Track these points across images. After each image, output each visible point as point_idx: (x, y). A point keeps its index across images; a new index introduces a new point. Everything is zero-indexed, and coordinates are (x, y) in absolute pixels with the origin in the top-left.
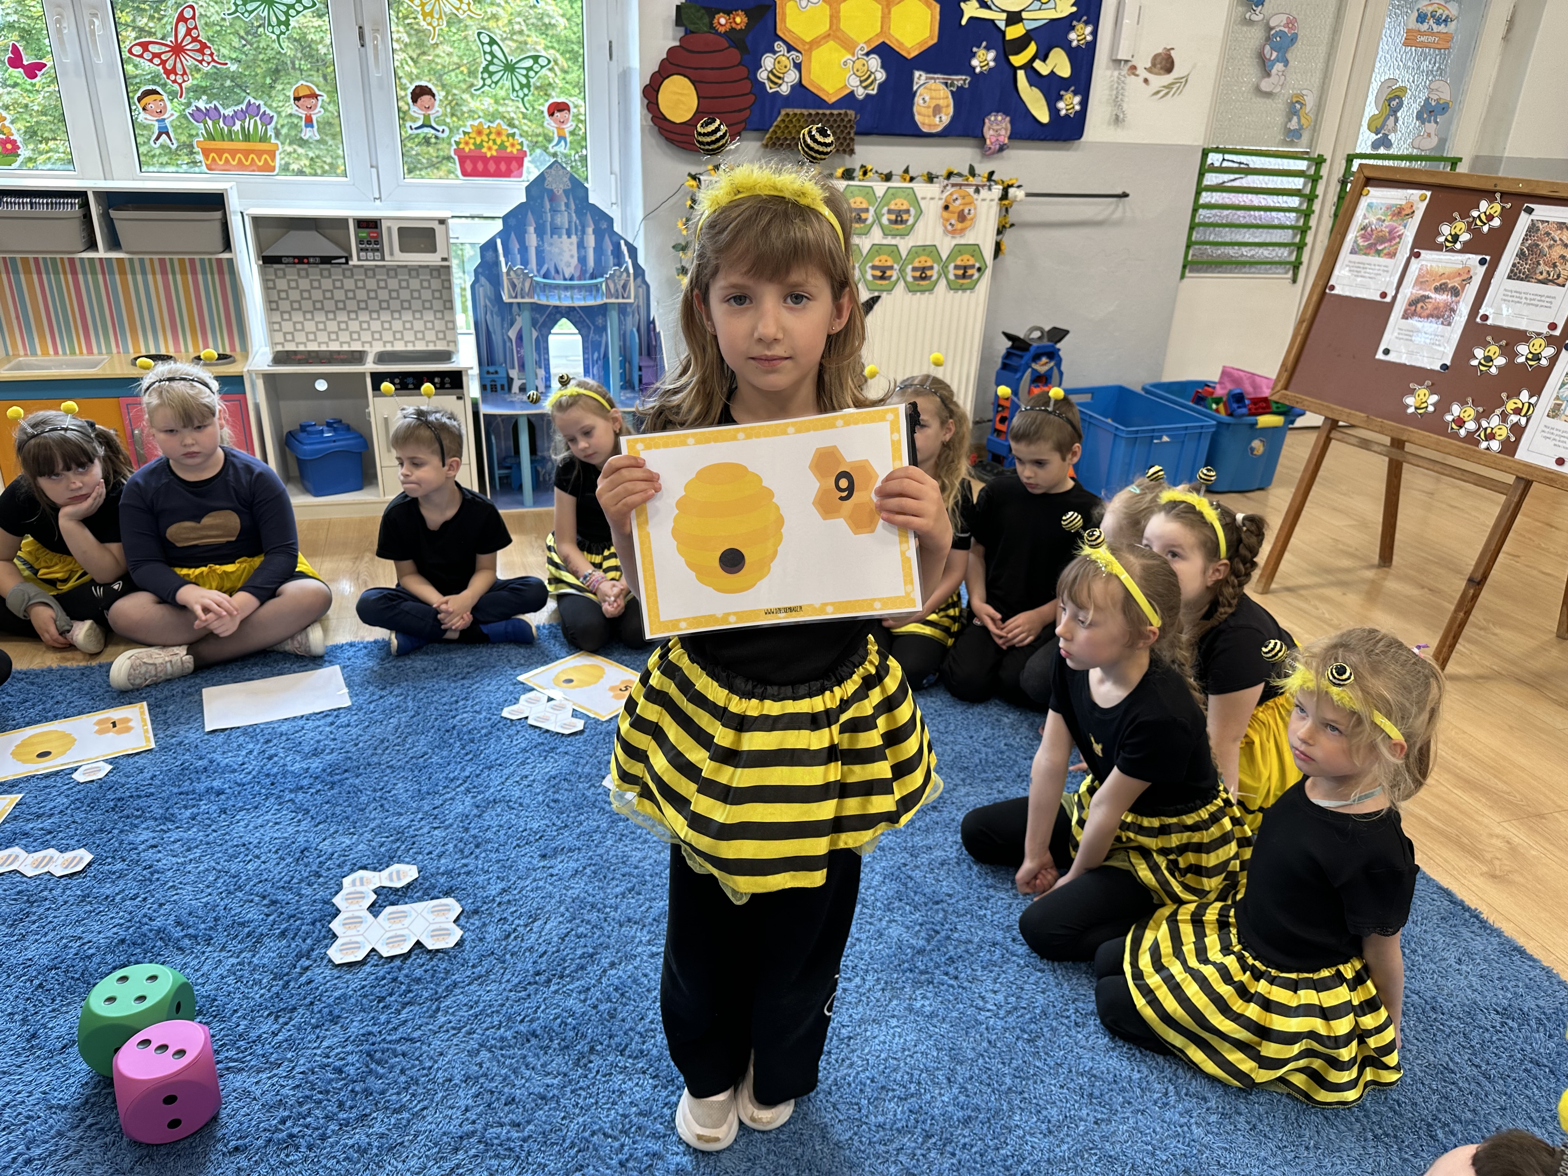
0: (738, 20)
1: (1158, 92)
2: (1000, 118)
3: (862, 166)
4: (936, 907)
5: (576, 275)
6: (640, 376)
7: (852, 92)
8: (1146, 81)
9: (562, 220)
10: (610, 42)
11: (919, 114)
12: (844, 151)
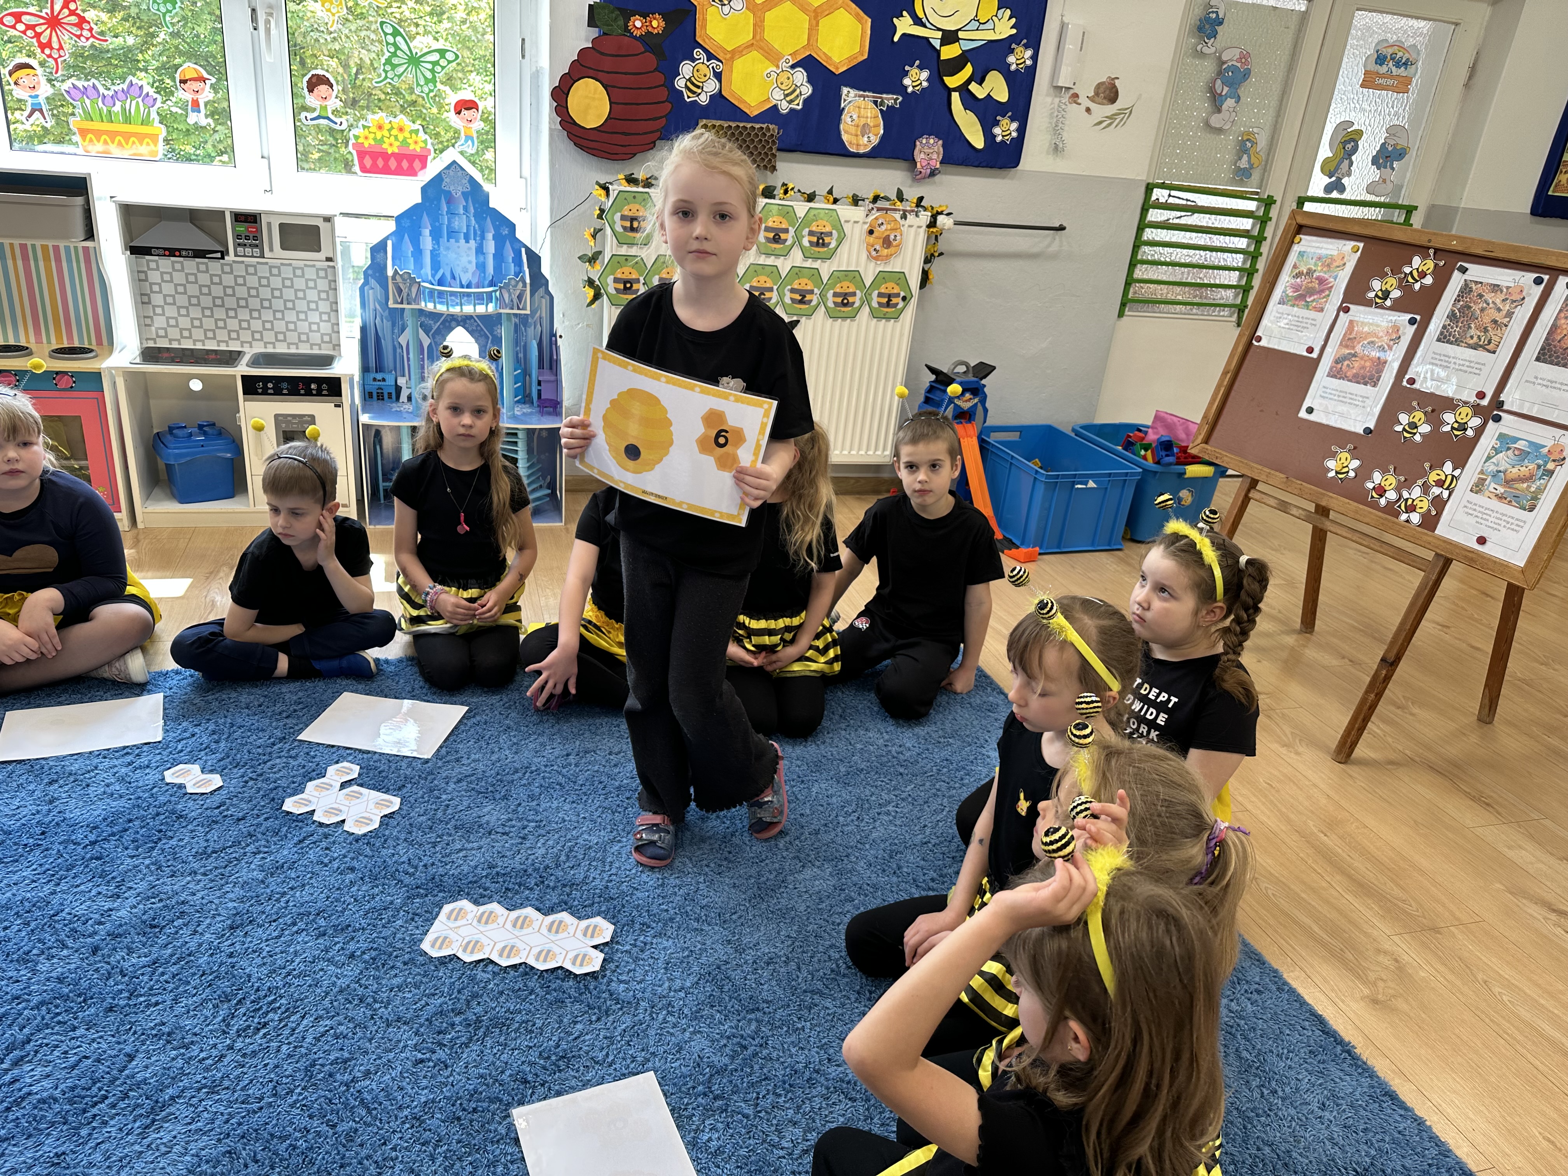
0: (655, 24)
1: (1100, 123)
2: (932, 141)
3: (784, 185)
4: (749, 1016)
5: (474, 282)
6: (539, 391)
7: (775, 106)
8: (1088, 110)
9: (460, 223)
10: (523, 40)
11: (846, 132)
12: (765, 167)
